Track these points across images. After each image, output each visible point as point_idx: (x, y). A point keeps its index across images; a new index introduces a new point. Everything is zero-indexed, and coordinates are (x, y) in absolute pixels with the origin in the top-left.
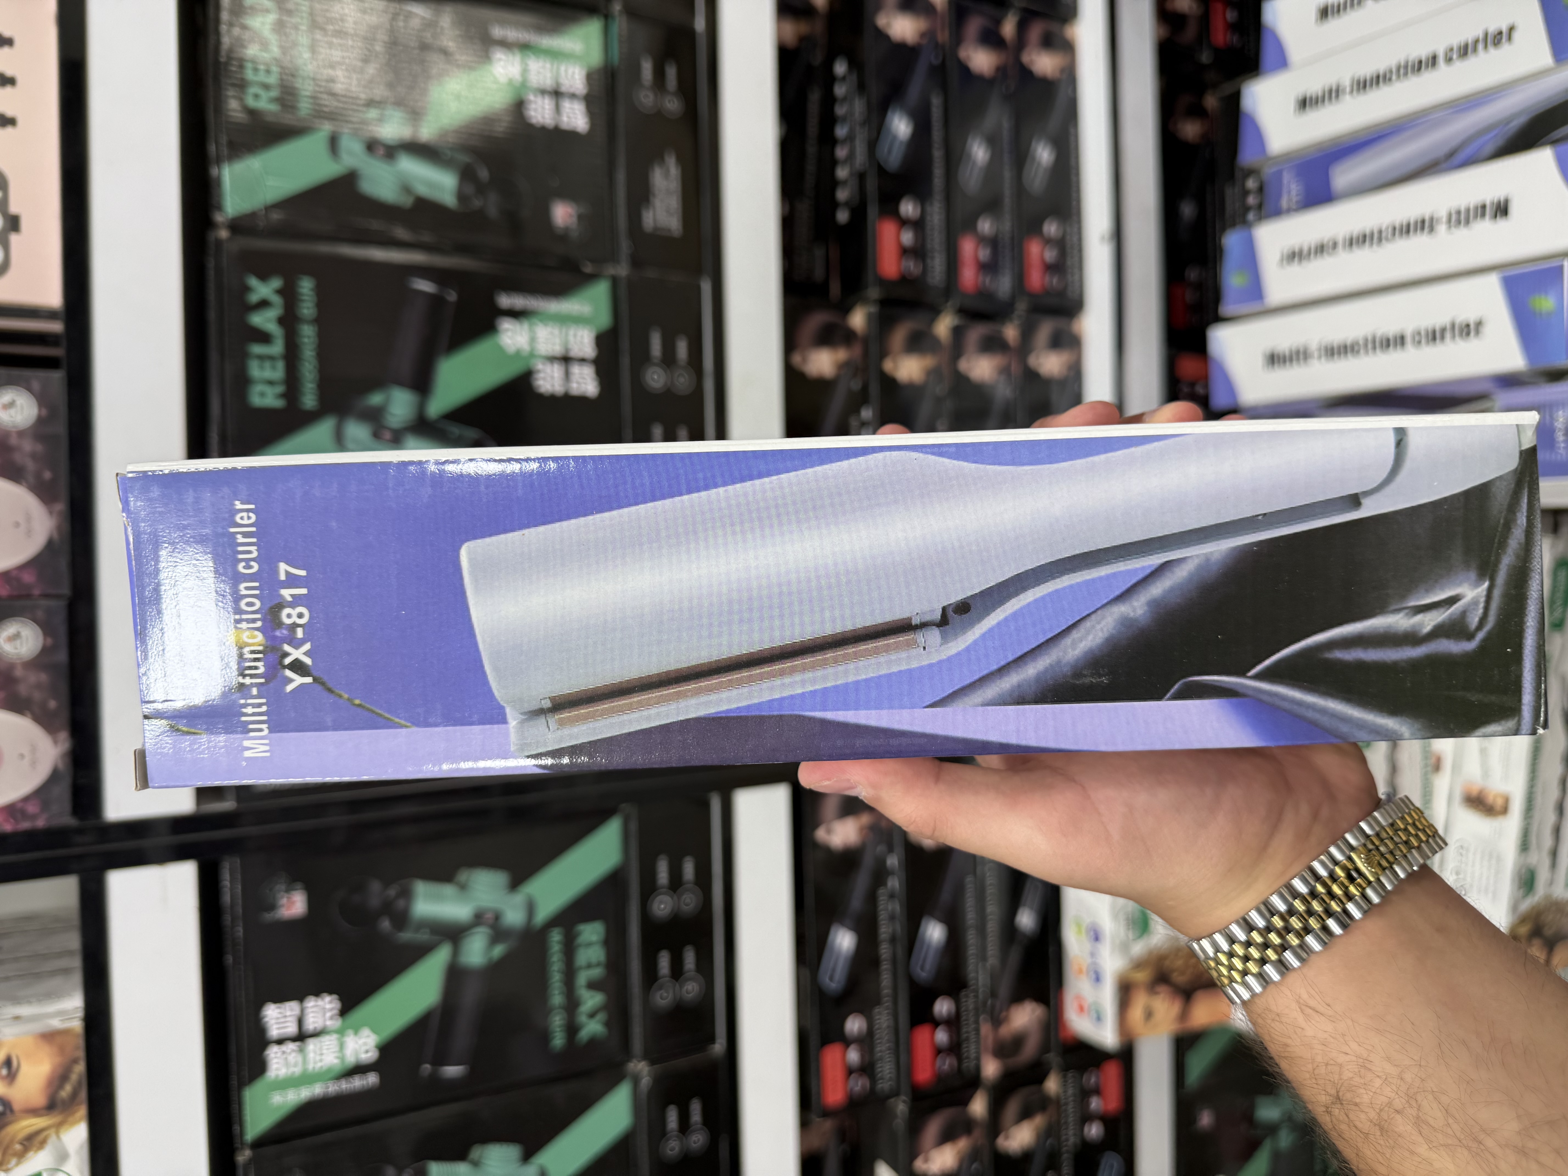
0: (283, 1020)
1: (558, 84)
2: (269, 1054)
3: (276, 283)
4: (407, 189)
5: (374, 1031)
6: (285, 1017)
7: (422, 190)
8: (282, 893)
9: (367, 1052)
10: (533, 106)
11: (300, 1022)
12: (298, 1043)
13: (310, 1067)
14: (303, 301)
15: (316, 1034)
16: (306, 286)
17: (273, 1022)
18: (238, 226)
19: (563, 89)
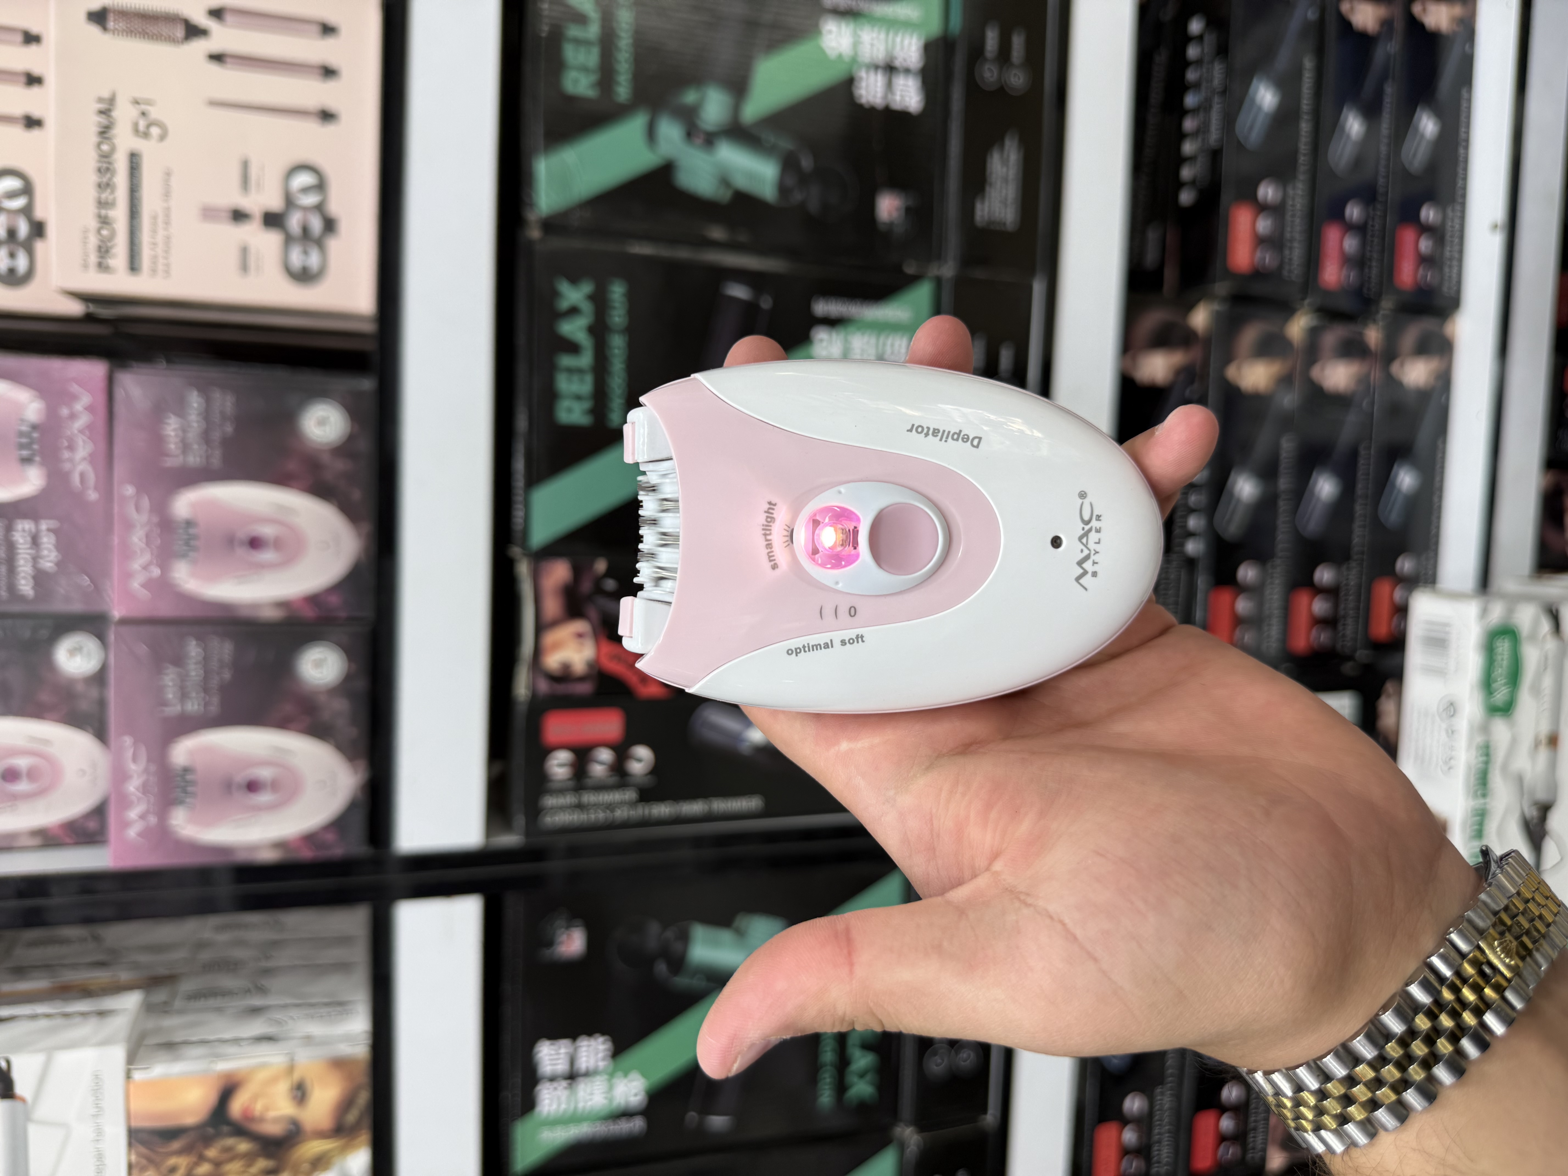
0: (555, 1057)
1: (892, 58)
2: (540, 1090)
3: (587, 288)
4: (725, 181)
5: (644, 1075)
6: (558, 1054)
7: (741, 183)
8: (563, 930)
9: (636, 1095)
10: (864, 84)
11: (572, 1061)
12: (569, 1081)
13: (581, 1105)
14: (614, 308)
15: (587, 1074)
16: (617, 292)
17: (547, 1058)
18: (551, 225)
19: (897, 63)
